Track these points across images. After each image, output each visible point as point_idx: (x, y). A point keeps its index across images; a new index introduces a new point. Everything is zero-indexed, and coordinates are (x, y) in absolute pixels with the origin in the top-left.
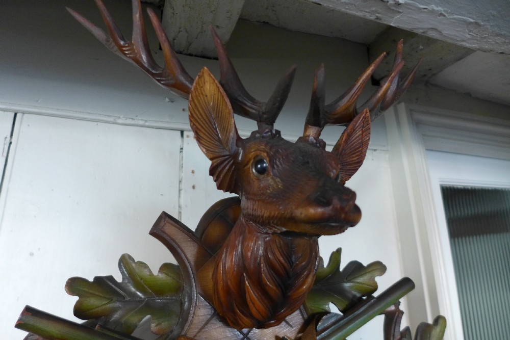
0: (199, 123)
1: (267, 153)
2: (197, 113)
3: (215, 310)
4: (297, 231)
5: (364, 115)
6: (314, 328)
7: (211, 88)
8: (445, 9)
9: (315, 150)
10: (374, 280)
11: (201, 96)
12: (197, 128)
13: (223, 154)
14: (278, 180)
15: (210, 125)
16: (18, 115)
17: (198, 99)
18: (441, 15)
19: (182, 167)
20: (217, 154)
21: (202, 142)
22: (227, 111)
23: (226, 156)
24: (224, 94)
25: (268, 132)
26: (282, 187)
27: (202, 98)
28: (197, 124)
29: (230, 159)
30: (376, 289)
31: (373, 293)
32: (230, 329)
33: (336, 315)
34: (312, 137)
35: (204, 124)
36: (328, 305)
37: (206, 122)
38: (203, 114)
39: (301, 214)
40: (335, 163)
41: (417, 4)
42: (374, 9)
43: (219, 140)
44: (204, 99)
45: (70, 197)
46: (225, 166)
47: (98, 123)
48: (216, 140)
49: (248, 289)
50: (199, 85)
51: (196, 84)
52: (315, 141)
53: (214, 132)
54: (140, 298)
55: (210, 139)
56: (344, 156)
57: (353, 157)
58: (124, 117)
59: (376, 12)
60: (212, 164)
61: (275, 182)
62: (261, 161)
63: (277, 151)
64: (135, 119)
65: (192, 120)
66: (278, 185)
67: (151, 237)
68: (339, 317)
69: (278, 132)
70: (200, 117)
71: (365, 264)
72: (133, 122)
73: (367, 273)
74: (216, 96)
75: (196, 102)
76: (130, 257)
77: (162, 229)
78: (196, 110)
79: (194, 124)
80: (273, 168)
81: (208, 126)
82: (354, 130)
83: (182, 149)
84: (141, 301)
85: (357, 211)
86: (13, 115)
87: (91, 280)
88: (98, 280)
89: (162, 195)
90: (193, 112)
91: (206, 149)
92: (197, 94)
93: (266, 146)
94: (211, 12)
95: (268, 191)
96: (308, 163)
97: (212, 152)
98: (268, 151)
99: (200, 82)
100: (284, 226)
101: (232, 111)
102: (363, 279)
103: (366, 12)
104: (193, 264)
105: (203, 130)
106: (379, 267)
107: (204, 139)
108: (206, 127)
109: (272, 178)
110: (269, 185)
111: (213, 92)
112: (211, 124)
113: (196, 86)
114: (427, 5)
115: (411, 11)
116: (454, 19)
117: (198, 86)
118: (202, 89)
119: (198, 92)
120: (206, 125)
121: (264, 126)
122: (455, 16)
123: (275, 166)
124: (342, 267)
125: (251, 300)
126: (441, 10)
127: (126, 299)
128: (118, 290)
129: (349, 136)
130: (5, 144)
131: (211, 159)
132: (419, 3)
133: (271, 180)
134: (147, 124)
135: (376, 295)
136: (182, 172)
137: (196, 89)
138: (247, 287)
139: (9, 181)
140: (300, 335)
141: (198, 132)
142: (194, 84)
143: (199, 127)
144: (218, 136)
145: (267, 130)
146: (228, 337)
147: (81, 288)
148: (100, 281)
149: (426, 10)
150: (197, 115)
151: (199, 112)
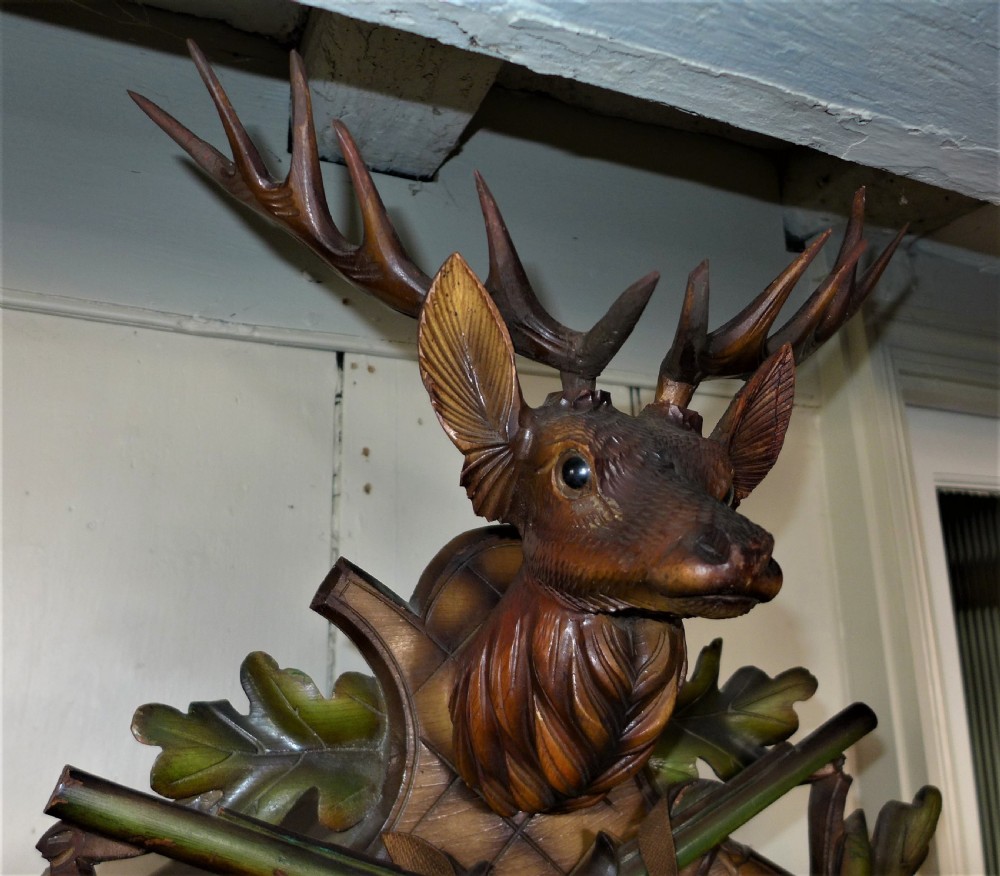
0: (440, 374)
1: (590, 445)
2: (436, 350)
3: (453, 776)
4: (653, 608)
5: (781, 357)
6: (667, 811)
7: (466, 298)
8: (956, 133)
9: (683, 434)
10: (790, 709)
11: (446, 314)
12: (437, 384)
13: (491, 442)
14: (612, 502)
15: (463, 377)
18: (948, 143)
19: (340, 440)
20: (479, 443)
21: (447, 414)
22: (501, 349)
23: (498, 445)
24: (497, 313)
25: (586, 396)
26: (621, 519)
27: (447, 318)
28: (436, 376)
29: (507, 452)
30: (793, 728)
31: (788, 737)
32: (487, 815)
33: (711, 783)
34: (676, 408)
35: (449, 374)
36: (694, 763)
37: (454, 370)
38: (449, 354)
39: (667, 577)
40: (724, 466)
41: (899, 121)
42: (808, 126)
43: (480, 410)
44: (451, 322)
45: (70, 509)
46: (495, 468)
47: (138, 329)
48: (476, 412)
49: (541, 728)
50: (443, 292)
51: (436, 289)
52: (681, 415)
53: (470, 393)
54: (292, 750)
55: (463, 408)
56: (737, 445)
57: (756, 447)
58: (201, 317)
59: (813, 132)
60: (467, 463)
61: (607, 507)
62: (576, 463)
63: (609, 442)
64: (227, 322)
65: (427, 366)
66: (612, 514)
67: (316, 615)
68: (717, 788)
69: (606, 396)
70: (442, 360)
71: (772, 674)
72: (224, 330)
73: (776, 693)
74: (476, 317)
75: (435, 325)
76: (267, 658)
77: (342, 599)
78: (433, 344)
79: (430, 375)
80: (603, 479)
81: (457, 380)
82: (760, 390)
83: (339, 396)
84: (293, 755)
85: (775, 572)
87: (184, 710)
88: (200, 710)
89: (292, 507)
91: (454, 430)
92: (438, 310)
93: (586, 431)
94: (424, 77)
95: (592, 526)
96: (672, 466)
97: (469, 436)
98: (592, 440)
99: (445, 285)
100: (624, 597)
101: (511, 350)
102: (767, 708)
103: (792, 131)
104: (407, 674)
105: (448, 389)
106: (800, 681)
107: (450, 407)
108: (454, 380)
109: (600, 498)
110: (594, 512)
111: (470, 306)
112: (464, 373)
113: (436, 294)
114: (919, 125)
115: (885, 133)
116: (974, 152)
117: (439, 292)
118: (449, 299)
119: (440, 307)
120: (455, 376)
121: (579, 382)
122: (978, 148)
123: (607, 475)
124: (722, 681)
125: (548, 751)
126: (947, 136)
127: (260, 753)
128: (243, 732)
129: (751, 401)
131: (465, 452)
132: (903, 120)
133: (597, 503)
134: (257, 334)
135: (795, 740)
136: (340, 453)
137: (436, 298)
138: (539, 722)
140: (634, 828)
141: (439, 392)
142: (432, 290)
143: (440, 381)
144: (478, 400)
145: (584, 392)
146: (483, 832)
147: (165, 729)
148: (201, 712)
149: (915, 133)
150: (436, 356)
151: (441, 349)
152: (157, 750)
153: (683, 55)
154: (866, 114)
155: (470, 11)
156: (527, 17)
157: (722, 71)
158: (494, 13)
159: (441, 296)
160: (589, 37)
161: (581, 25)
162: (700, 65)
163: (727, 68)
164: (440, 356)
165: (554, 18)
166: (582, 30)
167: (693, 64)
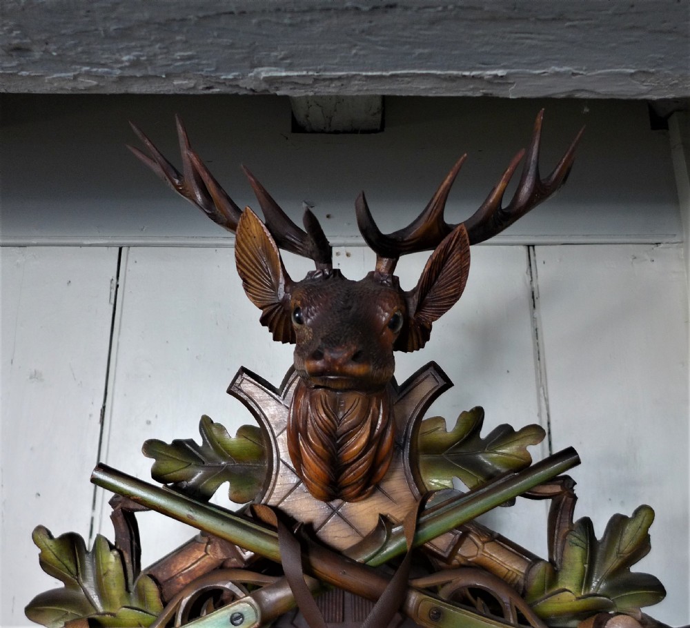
0: (248, 269)
1: (302, 300)
2: (245, 257)
5: (458, 234)
7: (258, 228)
10: (525, 450)
11: (249, 238)
13: (272, 302)
15: (261, 269)
16: (124, 250)
17: (244, 242)
18: (574, 74)
20: (268, 303)
21: (251, 290)
23: (277, 303)
26: (311, 339)
27: (250, 240)
28: (246, 271)
29: (280, 307)
35: (254, 270)
36: (451, 480)
37: (257, 267)
38: (253, 258)
40: (390, 305)
42: (472, 87)
43: (272, 286)
44: (252, 241)
45: (188, 349)
46: (276, 315)
47: (218, 249)
48: (268, 287)
49: (302, 450)
50: (245, 227)
51: (240, 226)
52: (380, 278)
53: (266, 278)
55: (261, 285)
56: (436, 290)
57: (449, 290)
59: (478, 88)
60: (263, 313)
61: (309, 333)
65: (240, 266)
66: (310, 336)
67: (229, 395)
69: (338, 271)
73: (516, 440)
75: (242, 244)
76: (209, 419)
77: (239, 387)
78: (243, 255)
79: (242, 271)
80: (308, 317)
81: (258, 272)
82: (448, 255)
84: (221, 466)
86: (118, 249)
87: (169, 442)
88: (176, 443)
90: (240, 258)
91: (254, 297)
92: (243, 237)
95: (303, 343)
97: (263, 300)
98: (304, 298)
99: (245, 223)
102: (509, 449)
104: (273, 426)
105: (253, 277)
106: (534, 433)
107: (253, 286)
109: (307, 329)
114: (544, 69)
115: (525, 79)
116: (598, 75)
117: (242, 228)
118: (249, 231)
119: (244, 235)
122: (600, 71)
123: (310, 315)
126: (570, 70)
127: (205, 464)
128: (198, 454)
130: (111, 288)
131: (260, 308)
132: (531, 69)
137: (240, 231)
138: (301, 447)
139: (119, 334)
141: (247, 279)
144: (270, 281)
145: (318, 271)
147: (158, 451)
148: (178, 445)
149: (546, 74)
150: (245, 260)
151: (247, 256)
152: (153, 461)
153: (362, 71)
154: (500, 73)
155: (240, 79)
156: (267, 75)
157: (390, 73)
158: (251, 77)
159: (244, 230)
160: (304, 76)
161: (297, 71)
162: (375, 74)
163: (392, 70)
164: (249, 262)
165: (281, 72)
166: (299, 73)
167: (370, 74)
